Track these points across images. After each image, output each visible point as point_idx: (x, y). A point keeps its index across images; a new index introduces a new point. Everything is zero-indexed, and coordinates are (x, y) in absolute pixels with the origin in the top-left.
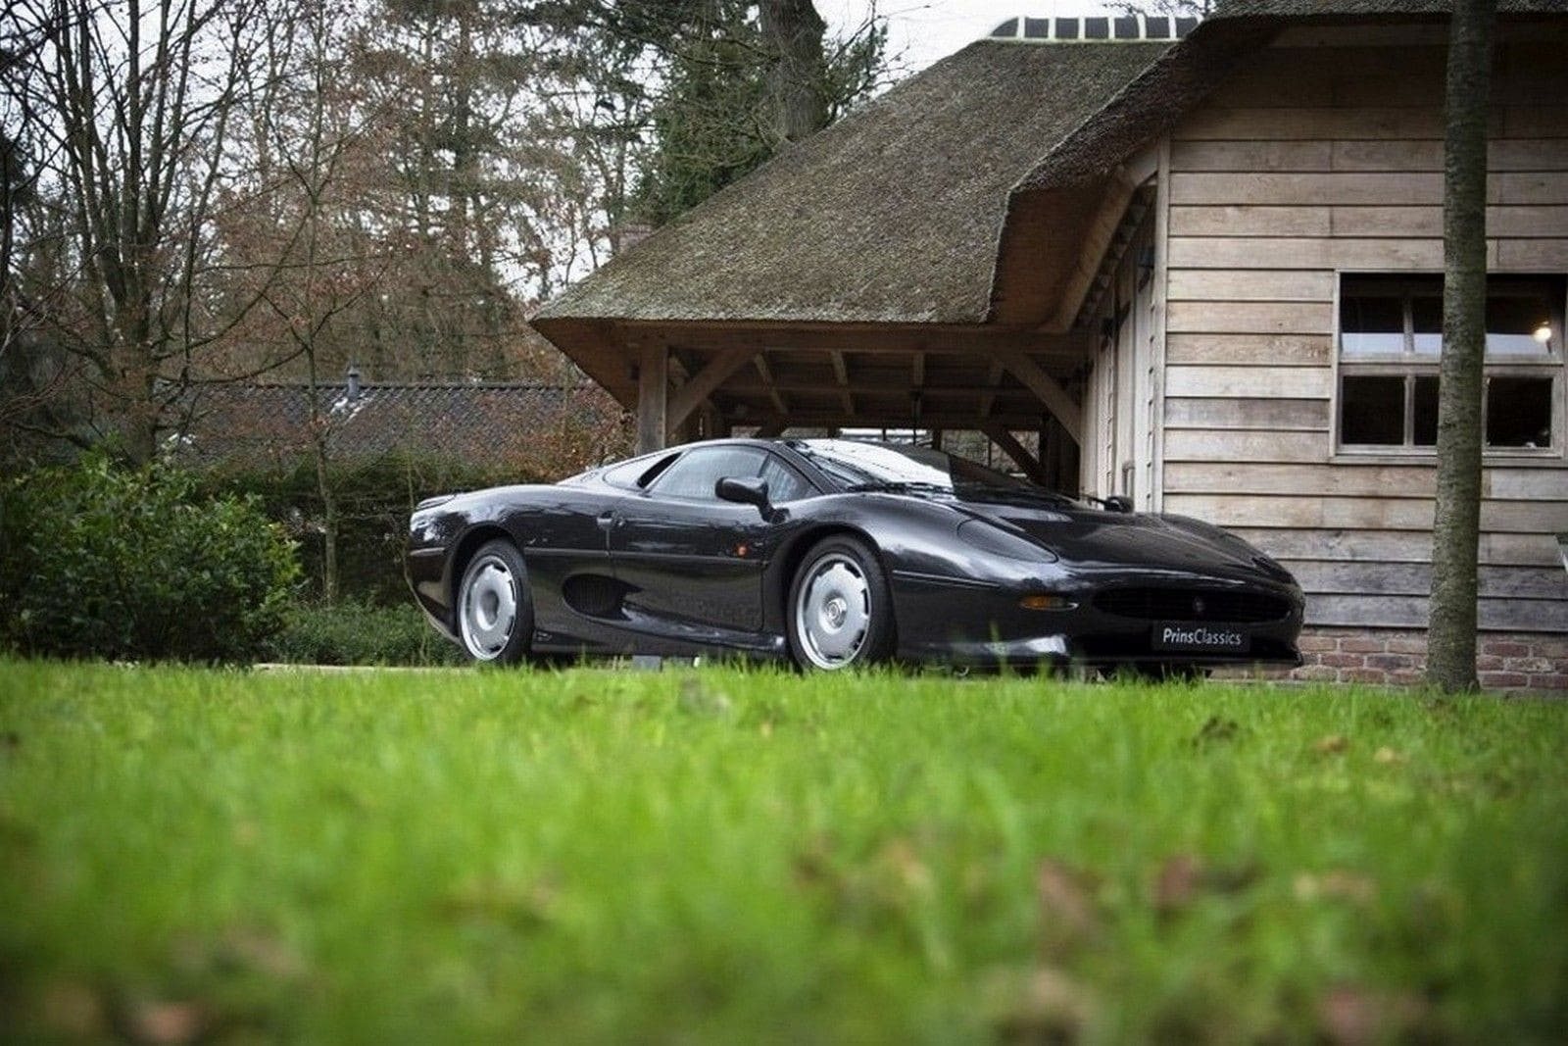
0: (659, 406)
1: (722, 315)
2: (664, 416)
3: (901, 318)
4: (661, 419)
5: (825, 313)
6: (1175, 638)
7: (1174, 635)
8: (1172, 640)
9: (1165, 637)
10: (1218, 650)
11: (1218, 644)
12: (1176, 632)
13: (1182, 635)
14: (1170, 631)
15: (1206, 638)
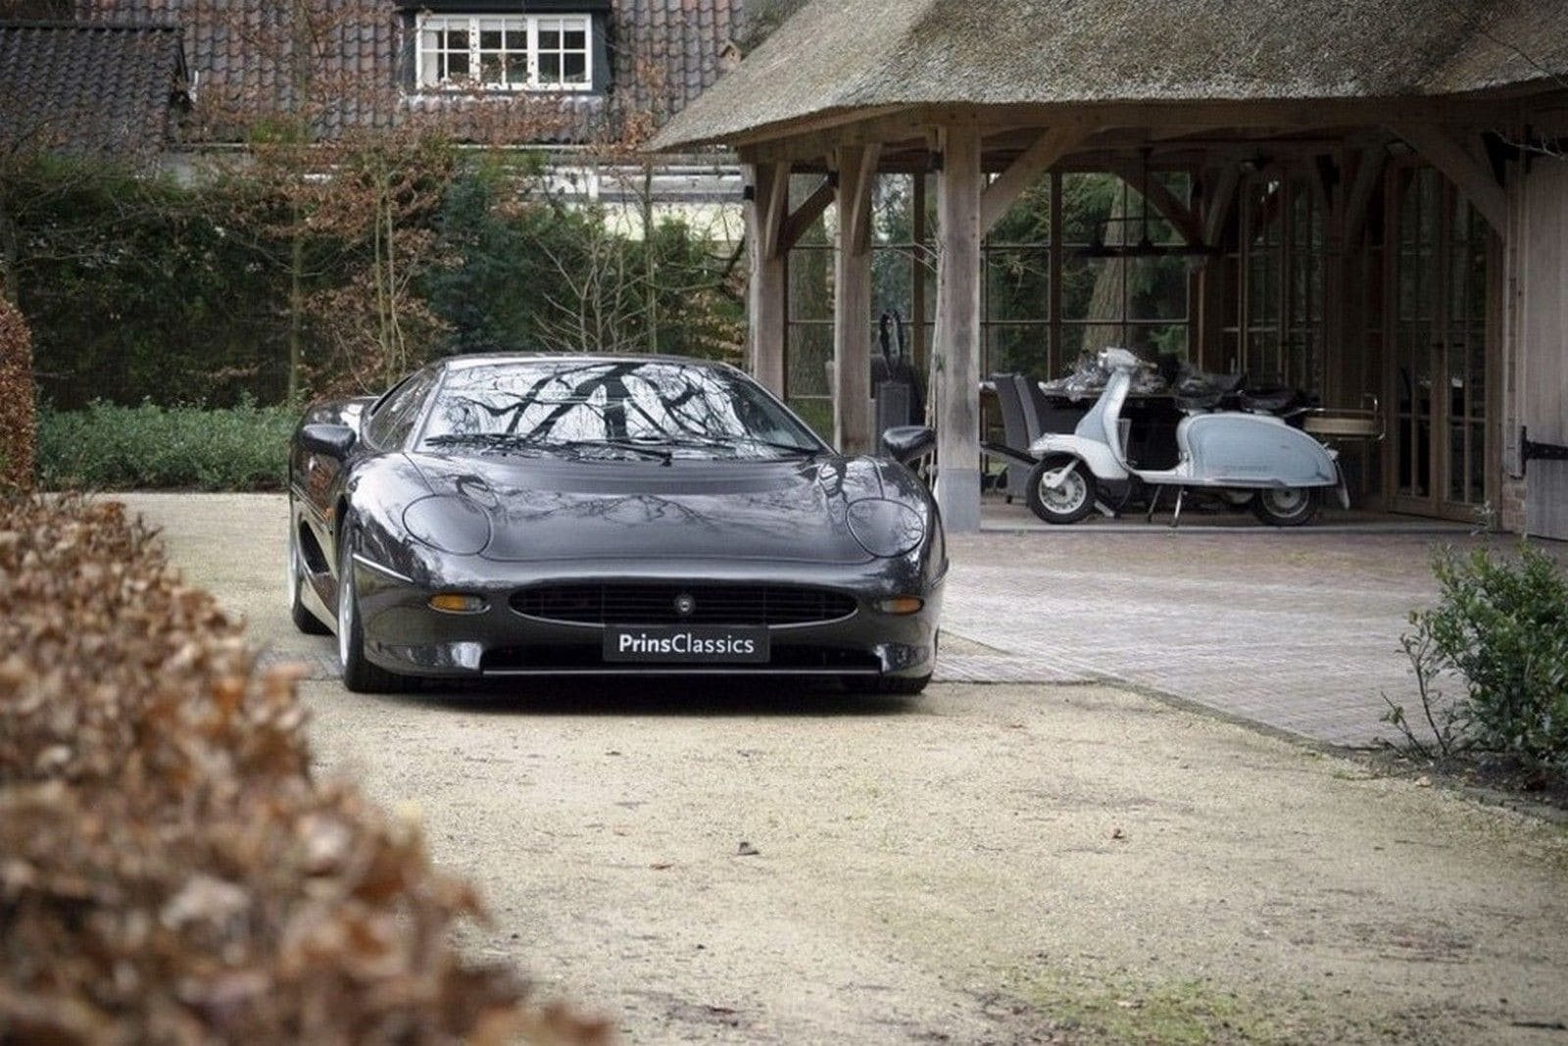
0: (972, 204)
1: (1090, 95)
2: (978, 215)
3: (1317, 93)
4: (974, 218)
5: (1218, 89)
6: (639, 646)
7: (637, 642)
8: (635, 649)
9: (622, 645)
10: (716, 659)
11: (715, 653)
12: (640, 638)
13: (650, 643)
14: (629, 637)
15: (693, 645)
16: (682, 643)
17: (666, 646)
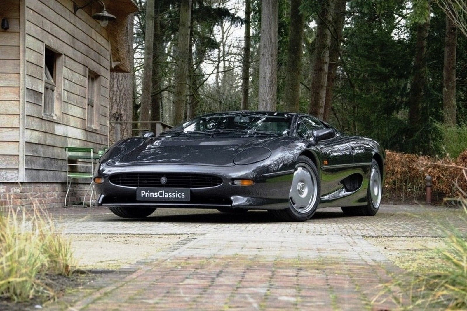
6: (148, 195)
7: (147, 194)
8: (146, 196)
9: (142, 195)
10: (173, 200)
11: (172, 198)
12: (147, 192)
13: (151, 194)
14: (144, 192)
15: (165, 195)
16: (161, 194)
17: (156, 195)
